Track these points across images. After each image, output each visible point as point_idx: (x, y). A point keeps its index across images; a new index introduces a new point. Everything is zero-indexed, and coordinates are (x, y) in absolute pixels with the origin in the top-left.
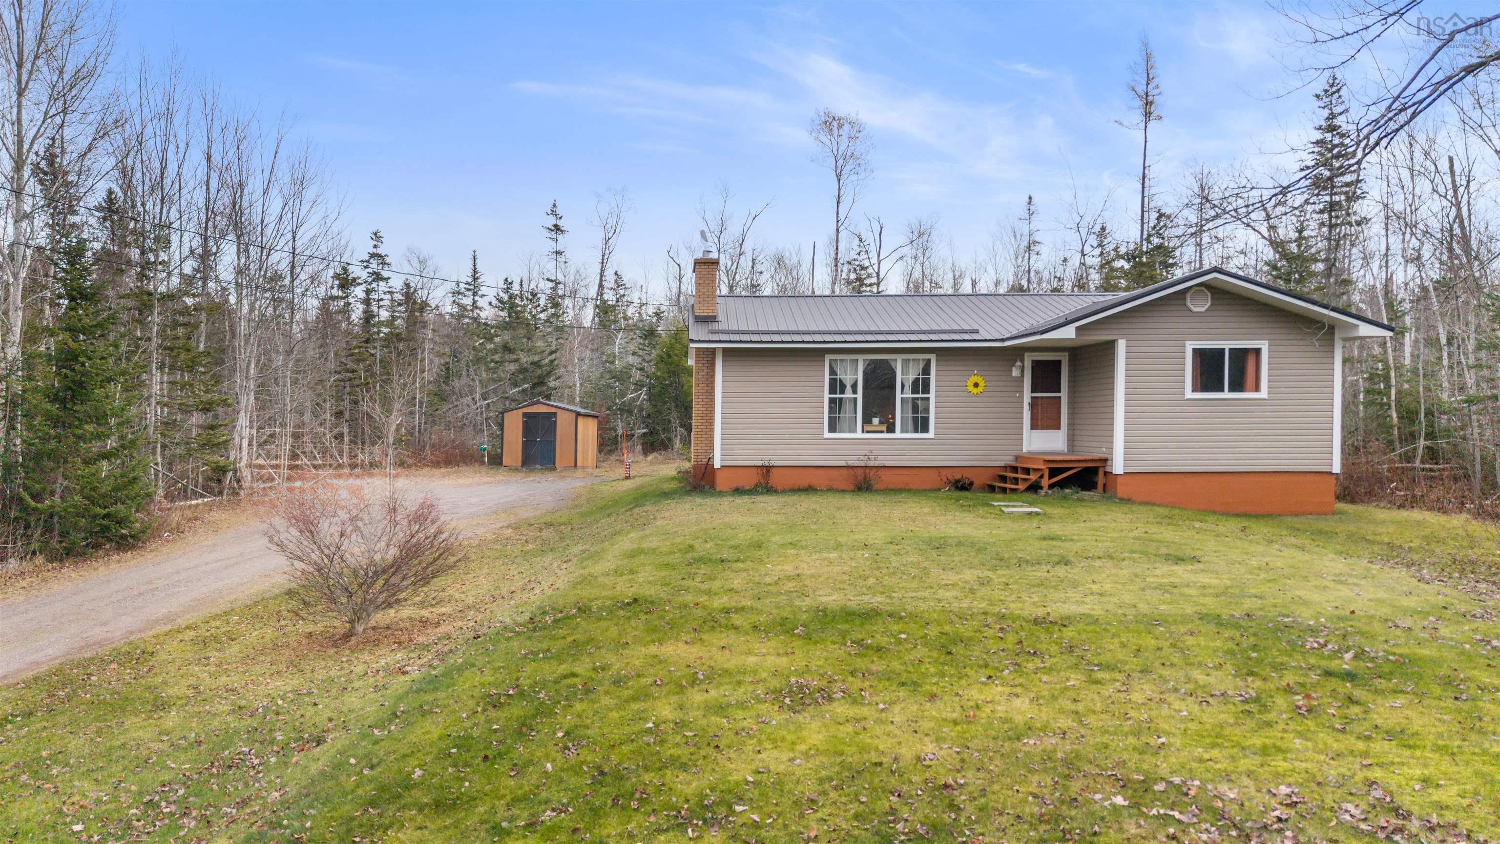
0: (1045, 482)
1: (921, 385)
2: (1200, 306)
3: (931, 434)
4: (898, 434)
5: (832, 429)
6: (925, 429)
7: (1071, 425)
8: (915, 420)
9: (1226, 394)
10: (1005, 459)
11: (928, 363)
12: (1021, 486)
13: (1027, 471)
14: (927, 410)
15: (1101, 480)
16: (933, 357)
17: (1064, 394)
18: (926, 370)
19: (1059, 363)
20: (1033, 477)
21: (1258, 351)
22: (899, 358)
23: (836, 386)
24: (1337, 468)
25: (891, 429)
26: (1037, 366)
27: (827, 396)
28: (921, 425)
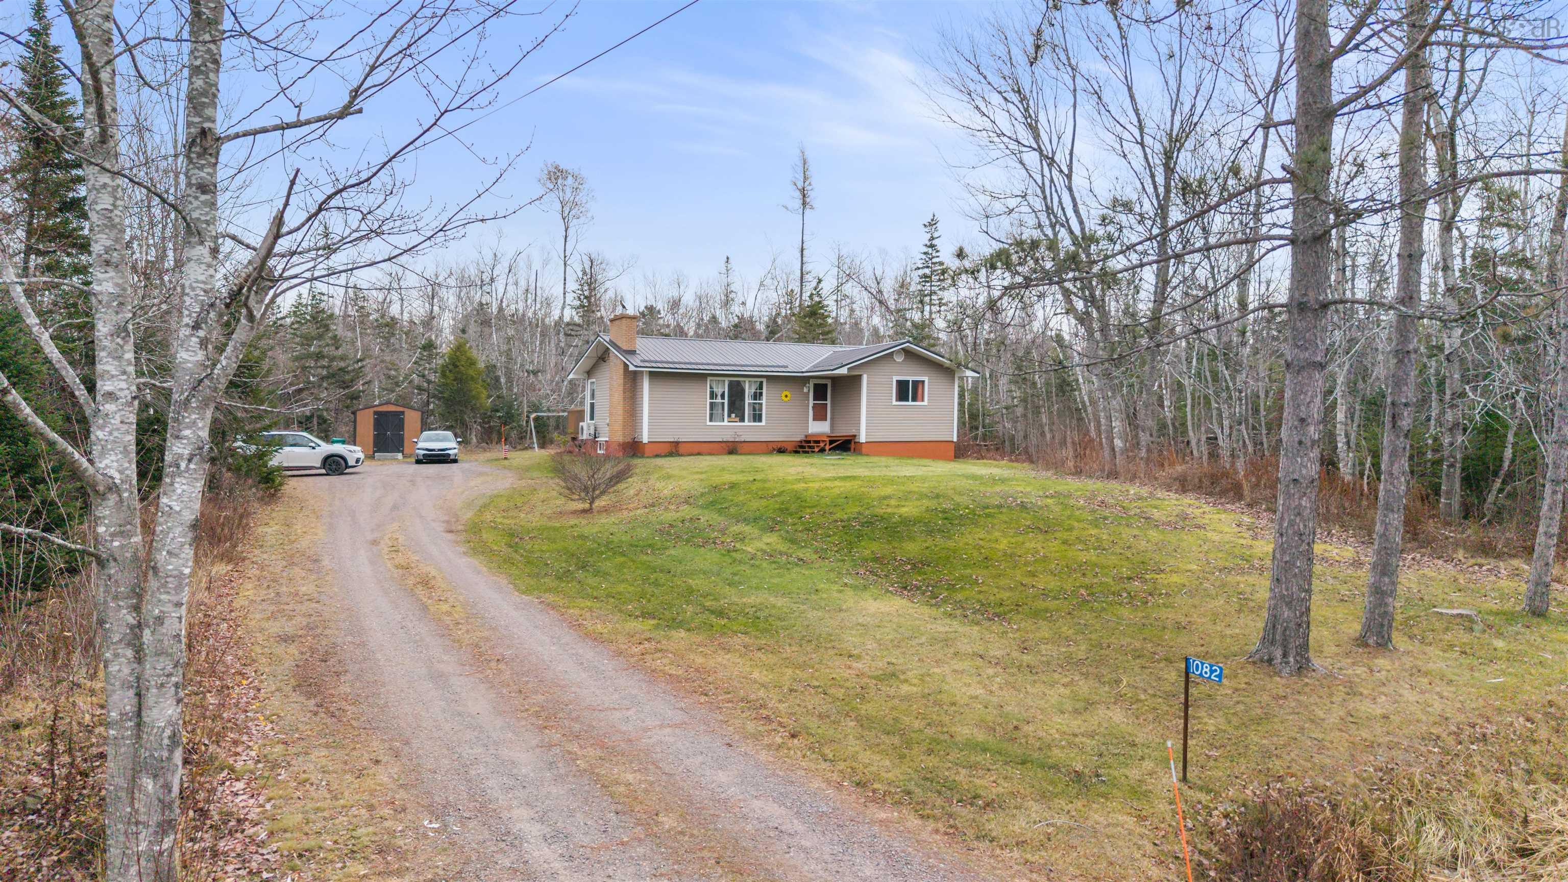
0: (827, 448)
1: (757, 396)
2: (899, 359)
3: (763, 423)
4: (746, 423)
5: (711, 420)
6: (760, 420)
7: (832, 419)
8: (754, 415)
9: (910, 403)
10: (799, 437)
11: (761, 383)
12: (816, 450)
13: (818, 442)
14: (761, 410)
15: (853, 446)
16: (764, 380)
17: (829, 402)
18: (761, 387)
19: (826, 385)
20: (822, 445)
21: (923, 382)
22: (747, 380)
23: (713, 395)
24: (955, 440)
25: (742, 420)
26: (816, 386)
27: (709, 401)
28: (757, 417)
